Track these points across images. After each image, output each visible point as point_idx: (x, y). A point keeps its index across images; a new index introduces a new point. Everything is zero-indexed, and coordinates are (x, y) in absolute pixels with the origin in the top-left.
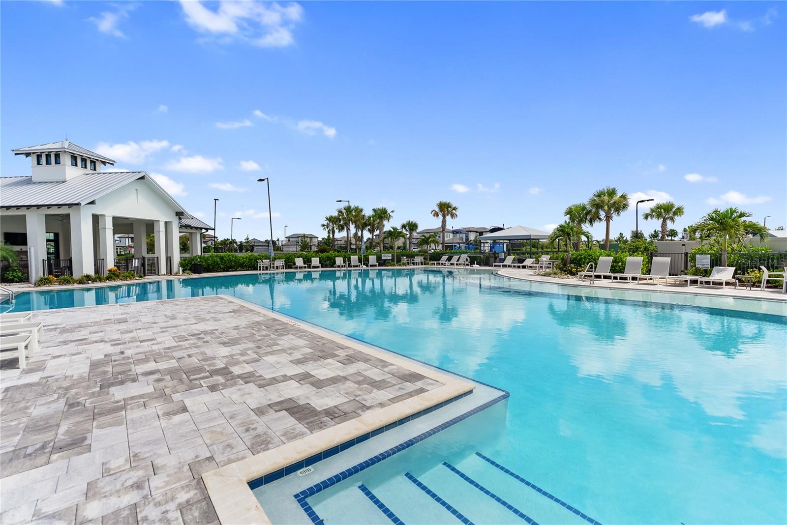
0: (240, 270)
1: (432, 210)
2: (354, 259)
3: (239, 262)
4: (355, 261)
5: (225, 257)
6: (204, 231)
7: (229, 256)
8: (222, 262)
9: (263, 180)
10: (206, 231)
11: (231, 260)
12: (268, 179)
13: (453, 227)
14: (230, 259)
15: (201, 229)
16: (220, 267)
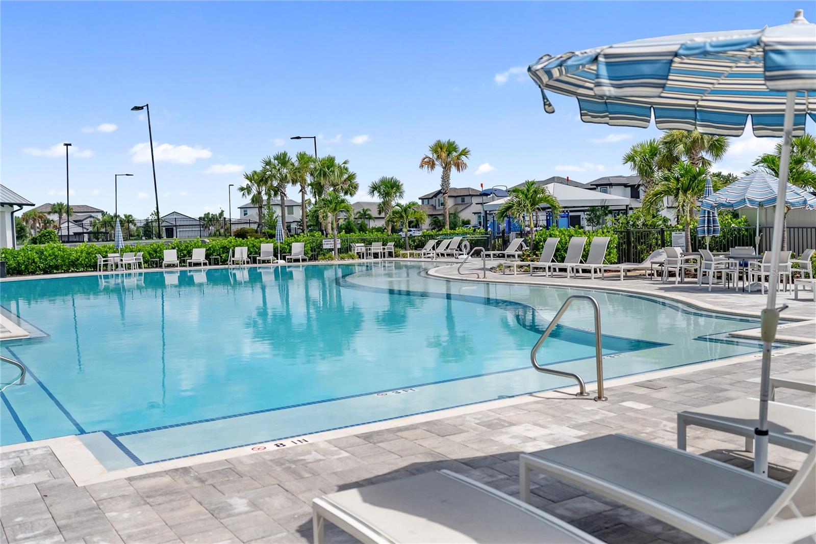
0: (72, 272)
1: (425, 156)
2: (267, 247)
3: (69, 259)
4: (267, 253)
5: (46, 250)
6: (16, 207)
7: (53, 248)
8: (40, 258)
9: (142, 108)
10: (19, 208)
11: (56, 256)
12: (147, 105)
13: (482, 185)
14: (54, 253)
15: (11, 205)
16: (39, 267)
